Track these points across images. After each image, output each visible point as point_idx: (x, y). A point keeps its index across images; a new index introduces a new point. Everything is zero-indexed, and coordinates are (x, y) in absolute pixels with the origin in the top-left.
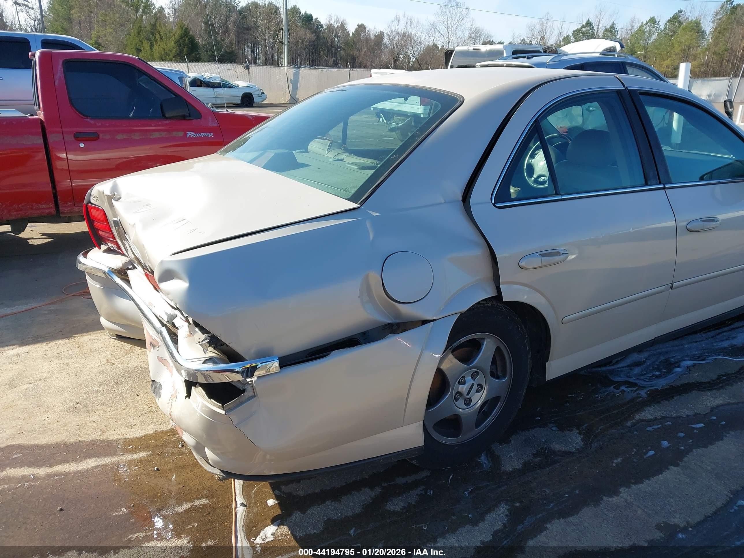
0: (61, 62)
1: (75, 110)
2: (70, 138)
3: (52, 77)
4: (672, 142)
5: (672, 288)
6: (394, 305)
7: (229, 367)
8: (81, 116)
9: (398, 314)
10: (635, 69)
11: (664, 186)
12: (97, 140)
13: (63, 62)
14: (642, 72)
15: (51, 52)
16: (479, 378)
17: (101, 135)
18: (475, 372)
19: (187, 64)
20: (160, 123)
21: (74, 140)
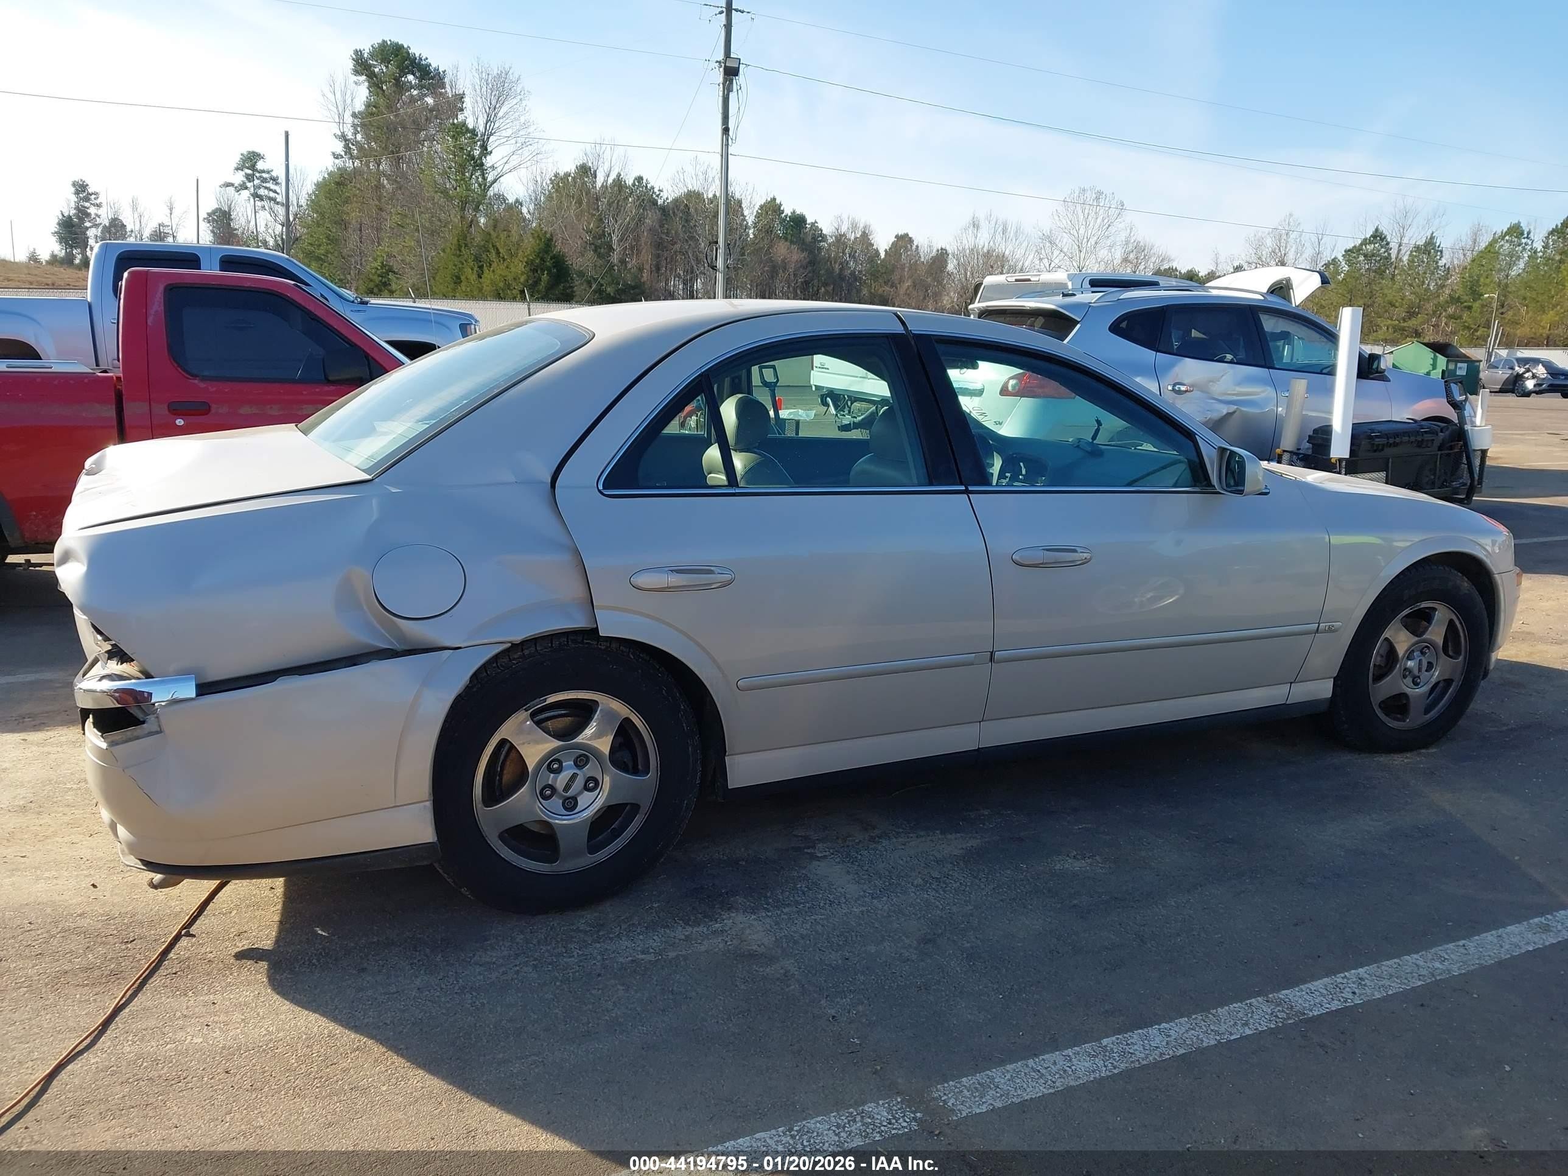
0: (161, 288)
1: (176, 365)
2: (161, 410)
3: (144, 311)
4: (1331, 456)
5: (992, 659)
6: (393, 621)
7: (129, 684)
8: (183, 373)
9: (401, 636)
10: (1281, 319)
11: (967, 488)
12: (207, 414)
13: (165, 289)
14: (1297, 325)
15: (148, 271)
16: (591, 769)
17: (214, 407)
18: (581, 756)
19: (529, 305)
20: (317, 390)
21: (167, 412)
